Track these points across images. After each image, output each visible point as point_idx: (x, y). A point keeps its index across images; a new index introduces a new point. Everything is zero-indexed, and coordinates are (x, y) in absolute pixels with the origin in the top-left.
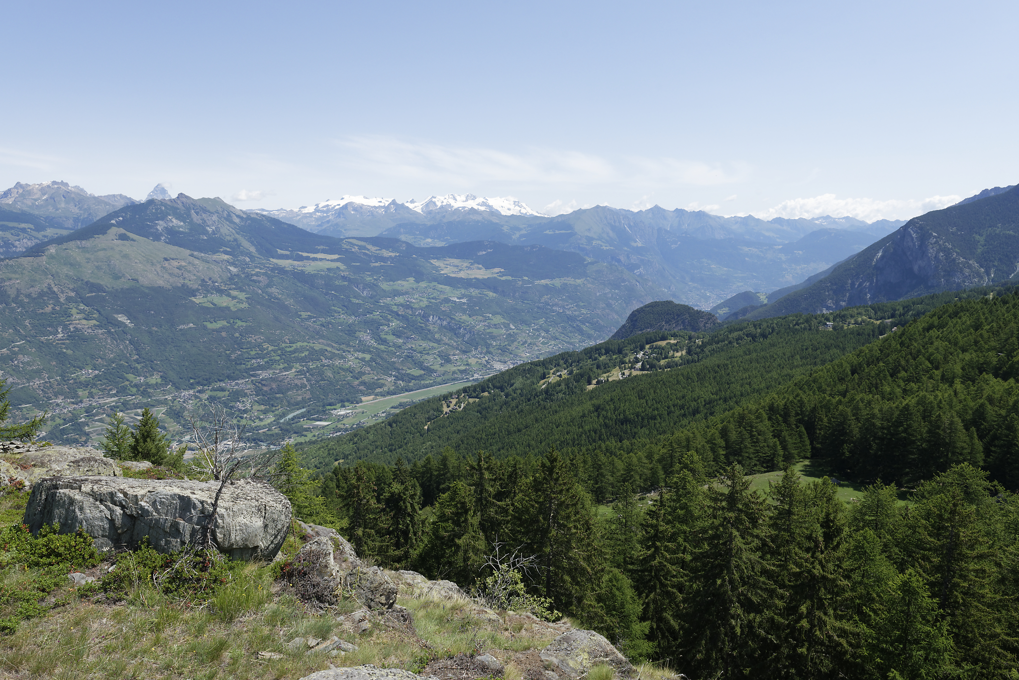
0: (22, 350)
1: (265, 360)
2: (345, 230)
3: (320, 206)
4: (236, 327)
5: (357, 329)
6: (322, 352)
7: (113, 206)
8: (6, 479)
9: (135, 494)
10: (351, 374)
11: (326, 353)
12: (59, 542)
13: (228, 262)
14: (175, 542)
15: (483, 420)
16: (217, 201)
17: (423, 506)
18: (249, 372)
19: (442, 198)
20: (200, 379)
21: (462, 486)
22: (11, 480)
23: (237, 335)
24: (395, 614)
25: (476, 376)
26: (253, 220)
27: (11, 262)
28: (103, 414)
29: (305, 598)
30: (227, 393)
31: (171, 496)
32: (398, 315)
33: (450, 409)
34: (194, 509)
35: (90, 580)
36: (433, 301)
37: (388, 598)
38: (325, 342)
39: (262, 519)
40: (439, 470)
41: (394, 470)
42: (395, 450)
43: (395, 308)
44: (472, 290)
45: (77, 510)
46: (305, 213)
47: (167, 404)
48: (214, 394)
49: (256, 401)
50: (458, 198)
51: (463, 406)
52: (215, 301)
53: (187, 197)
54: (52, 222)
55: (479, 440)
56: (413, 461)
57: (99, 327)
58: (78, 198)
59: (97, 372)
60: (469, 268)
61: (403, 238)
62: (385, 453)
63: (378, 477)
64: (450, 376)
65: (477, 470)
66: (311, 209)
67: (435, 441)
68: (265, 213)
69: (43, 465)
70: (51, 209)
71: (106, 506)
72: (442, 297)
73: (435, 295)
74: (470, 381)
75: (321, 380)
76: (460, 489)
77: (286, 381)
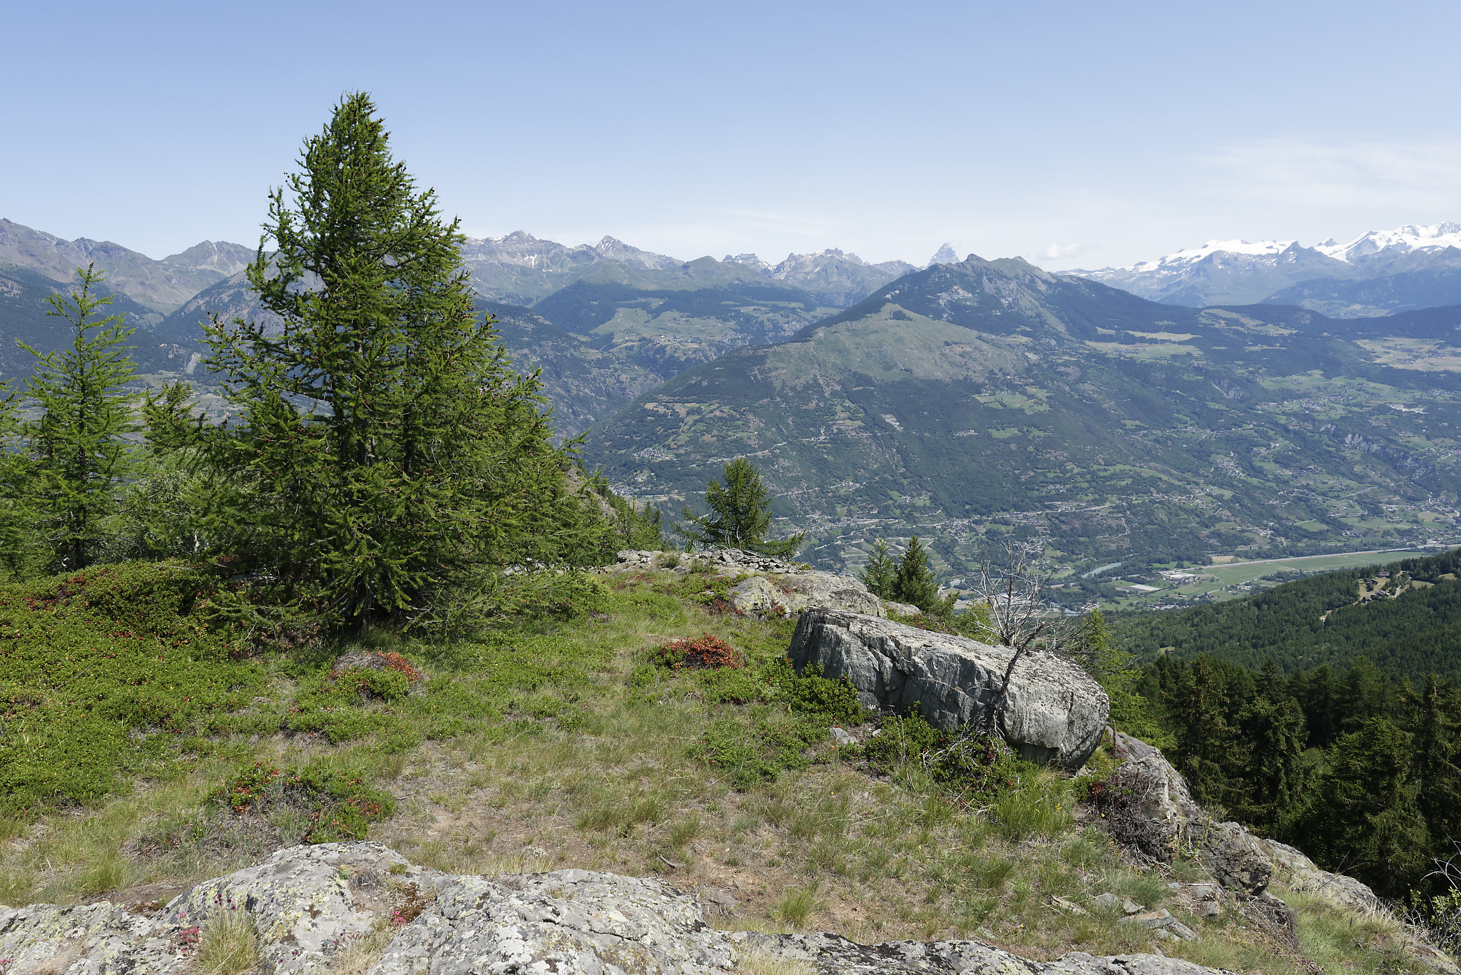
0: (784, 453)
1: (1068, 486)
2: (1206, 295)
3: (1168, 260)
4: (1030, 437)
5: (1213, 449)
6: (1154, 482)
7: (890, 276)
8: (769, 601)
9: (908, 645)
10: (1197, 519)
11: (1159, 483)
12: (824, 686)
13: (1026, 346)
14: (952, 717)
15: (1439, 622)
16: (1018, 263)
17: (1310, 744)
18: (1043, 502)
19: (1389, 234)
20: (978, 506)
21: (1388, 727)
22: (773, 603)
23: (1031, 448)
24: (1264, 906)
25: (1431, 543)
26: (1066, 286)
27: (779, 349)
28: (861, 538)
29: (1122, 838)
30: (1011, 528)
31: (951, 656)
32: (1287, 430)
33: (1372, 593)
34: (978, 679)
35: (853, 740)
36: (1355, 409)
37: (1255, 877)
38: (1159, 466)
39: (1066, 711)
40: (1343, 692)
41: (1258, 678)
42: (1263, 646)
43: (1282, 420)
44: (1437, 392)
45: (843, 653)
46: (1143, 273)
47: (934, 534)
48: (994, 527)
49: (1050, 543)
50: (1422, 231)
51: (1398, 591)
52: (1005, 401)
53: (979, 259)
54: (823, 300)
55: (1427, 655)
56: (1294, 668)
57: (865, 429)
58: (850, 268)
59: (858, 485)
60: (1433, 353)
61: (1307, 304)
62: (1245, 648)
63: (1229, 684)
64: (1378, 539)
65: (1420, 706)
66: (1153, 266)
67: (1339, 644)
68: (1082, 275)
69: (804, 591)
70: (822, 282)
71: (874, 653)
72: (1374, 403)
73: (1359, 399)
74: (1419, 551)
75: (1148, 524)
76: (1382, 732)
77: (1095, 520)
